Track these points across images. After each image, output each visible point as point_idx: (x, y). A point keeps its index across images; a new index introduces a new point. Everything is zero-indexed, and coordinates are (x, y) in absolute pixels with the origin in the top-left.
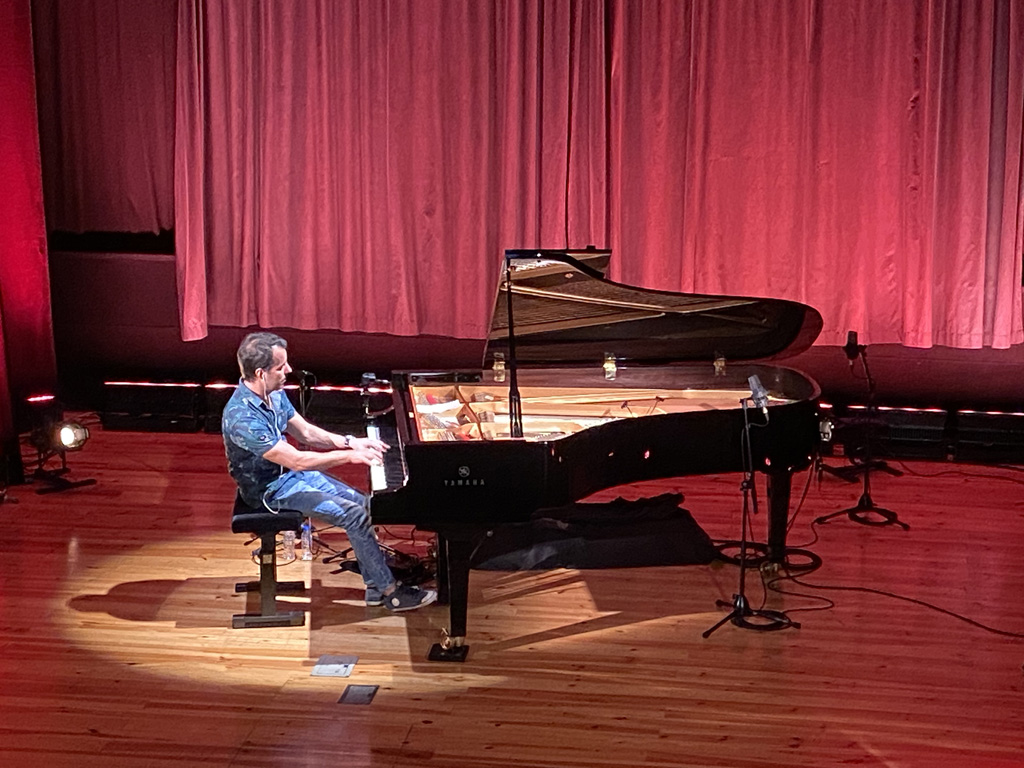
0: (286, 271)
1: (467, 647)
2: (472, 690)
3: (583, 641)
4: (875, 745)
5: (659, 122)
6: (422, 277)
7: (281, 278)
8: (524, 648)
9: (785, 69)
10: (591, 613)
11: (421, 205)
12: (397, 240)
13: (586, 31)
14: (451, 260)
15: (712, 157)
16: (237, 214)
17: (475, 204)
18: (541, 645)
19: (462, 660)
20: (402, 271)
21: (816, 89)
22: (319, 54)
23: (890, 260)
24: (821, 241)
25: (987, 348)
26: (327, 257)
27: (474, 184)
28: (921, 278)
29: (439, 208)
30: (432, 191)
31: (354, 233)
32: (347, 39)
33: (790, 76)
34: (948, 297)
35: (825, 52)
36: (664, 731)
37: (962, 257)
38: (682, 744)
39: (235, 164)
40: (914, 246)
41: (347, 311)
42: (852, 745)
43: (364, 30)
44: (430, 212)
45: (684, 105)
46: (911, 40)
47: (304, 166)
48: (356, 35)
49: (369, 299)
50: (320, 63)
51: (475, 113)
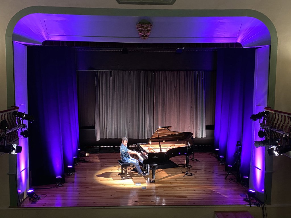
0: (110, 130)
1: (154, 181)
2: (158, 186)
3: (169, 178)
4: (214, 190)
5: (160, 110)
6: (129, 131)
7: (110, 132)
8: (162, 180)
9: (176, 103)
10: (167, 175)
11: (129, 121)
12: (126, 126)
13: (150, 98)
14: (133, 129)
15: (167, 114)
16: (104, 123)
17: (136, 121)
18: (164, 180)
19: (155, 182)
20: (126, 130)
21: (180, 105)
22: (115, 102)
23: (189, 127)
24: (181, 125)
25: (202, 138)
26: (116, 129)
27: (136, 118)
28: (193, 129)
29: (131, 122)
30: (130, 119)
31: (120, 125)
32: (119, 100)
33: (176, 104)
34: (197, 131)
35: (181, 101)
36: (187, 190)
37: (198, 126)
38: (190, 192)
39: (103, 117)
40: (192, 125)
41: (119, 136)
42: (211, 190)
43: (121, 99)
44: (130, 122)
45: (163, 107)
46: (191, 99)
47: (113, 117)
48: (120, 99)
49: (122, 134)
50: (115, 103)
51: (136, 109)
